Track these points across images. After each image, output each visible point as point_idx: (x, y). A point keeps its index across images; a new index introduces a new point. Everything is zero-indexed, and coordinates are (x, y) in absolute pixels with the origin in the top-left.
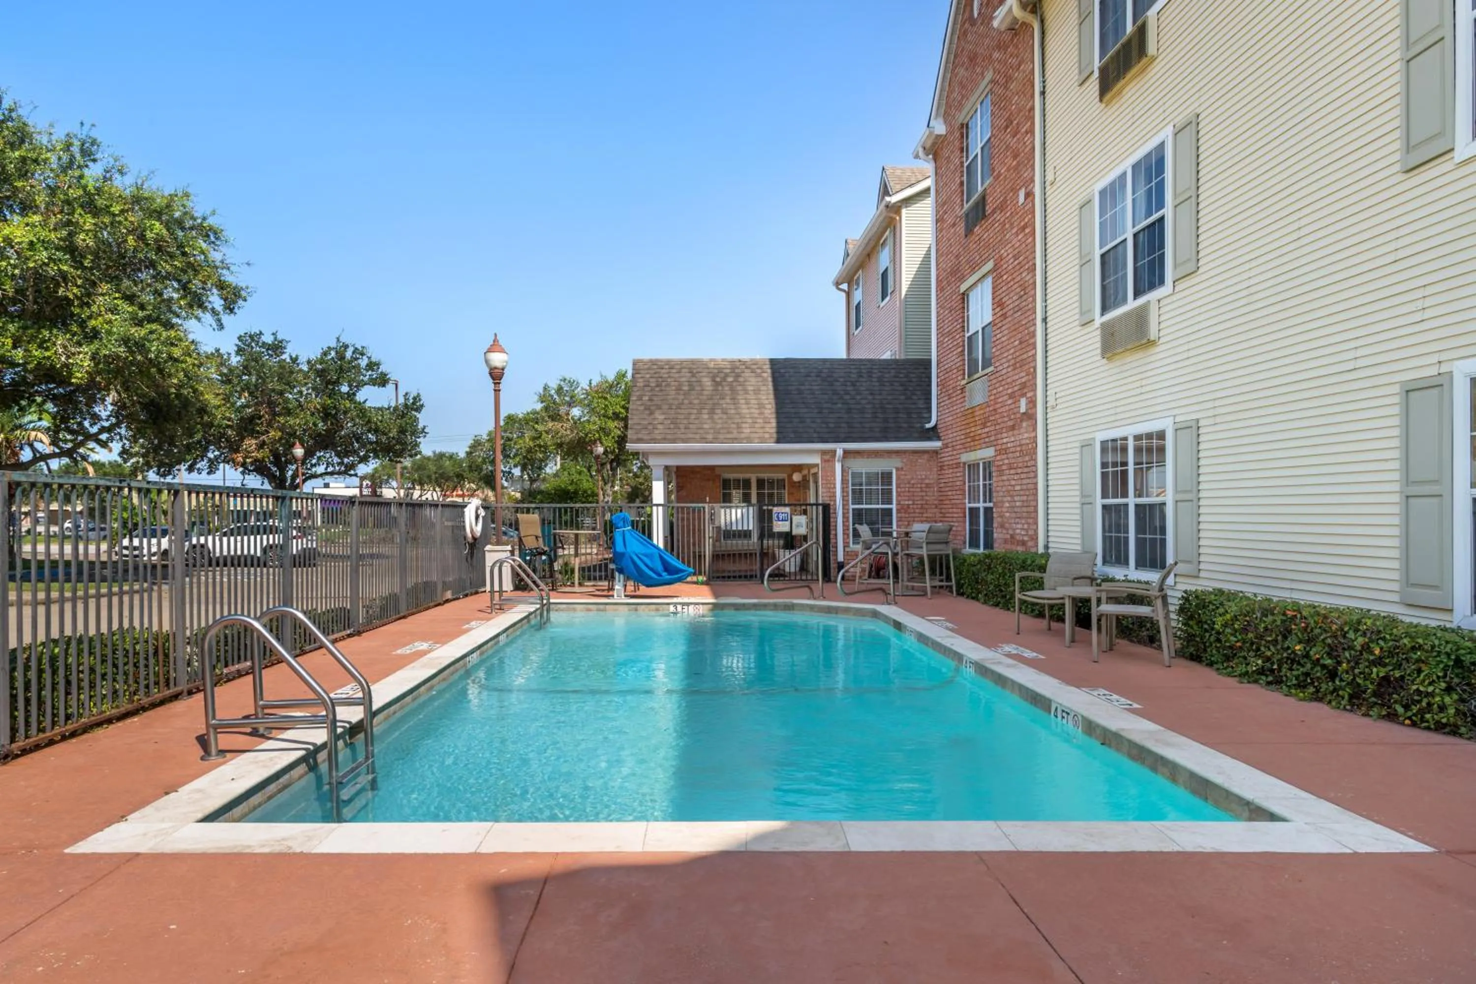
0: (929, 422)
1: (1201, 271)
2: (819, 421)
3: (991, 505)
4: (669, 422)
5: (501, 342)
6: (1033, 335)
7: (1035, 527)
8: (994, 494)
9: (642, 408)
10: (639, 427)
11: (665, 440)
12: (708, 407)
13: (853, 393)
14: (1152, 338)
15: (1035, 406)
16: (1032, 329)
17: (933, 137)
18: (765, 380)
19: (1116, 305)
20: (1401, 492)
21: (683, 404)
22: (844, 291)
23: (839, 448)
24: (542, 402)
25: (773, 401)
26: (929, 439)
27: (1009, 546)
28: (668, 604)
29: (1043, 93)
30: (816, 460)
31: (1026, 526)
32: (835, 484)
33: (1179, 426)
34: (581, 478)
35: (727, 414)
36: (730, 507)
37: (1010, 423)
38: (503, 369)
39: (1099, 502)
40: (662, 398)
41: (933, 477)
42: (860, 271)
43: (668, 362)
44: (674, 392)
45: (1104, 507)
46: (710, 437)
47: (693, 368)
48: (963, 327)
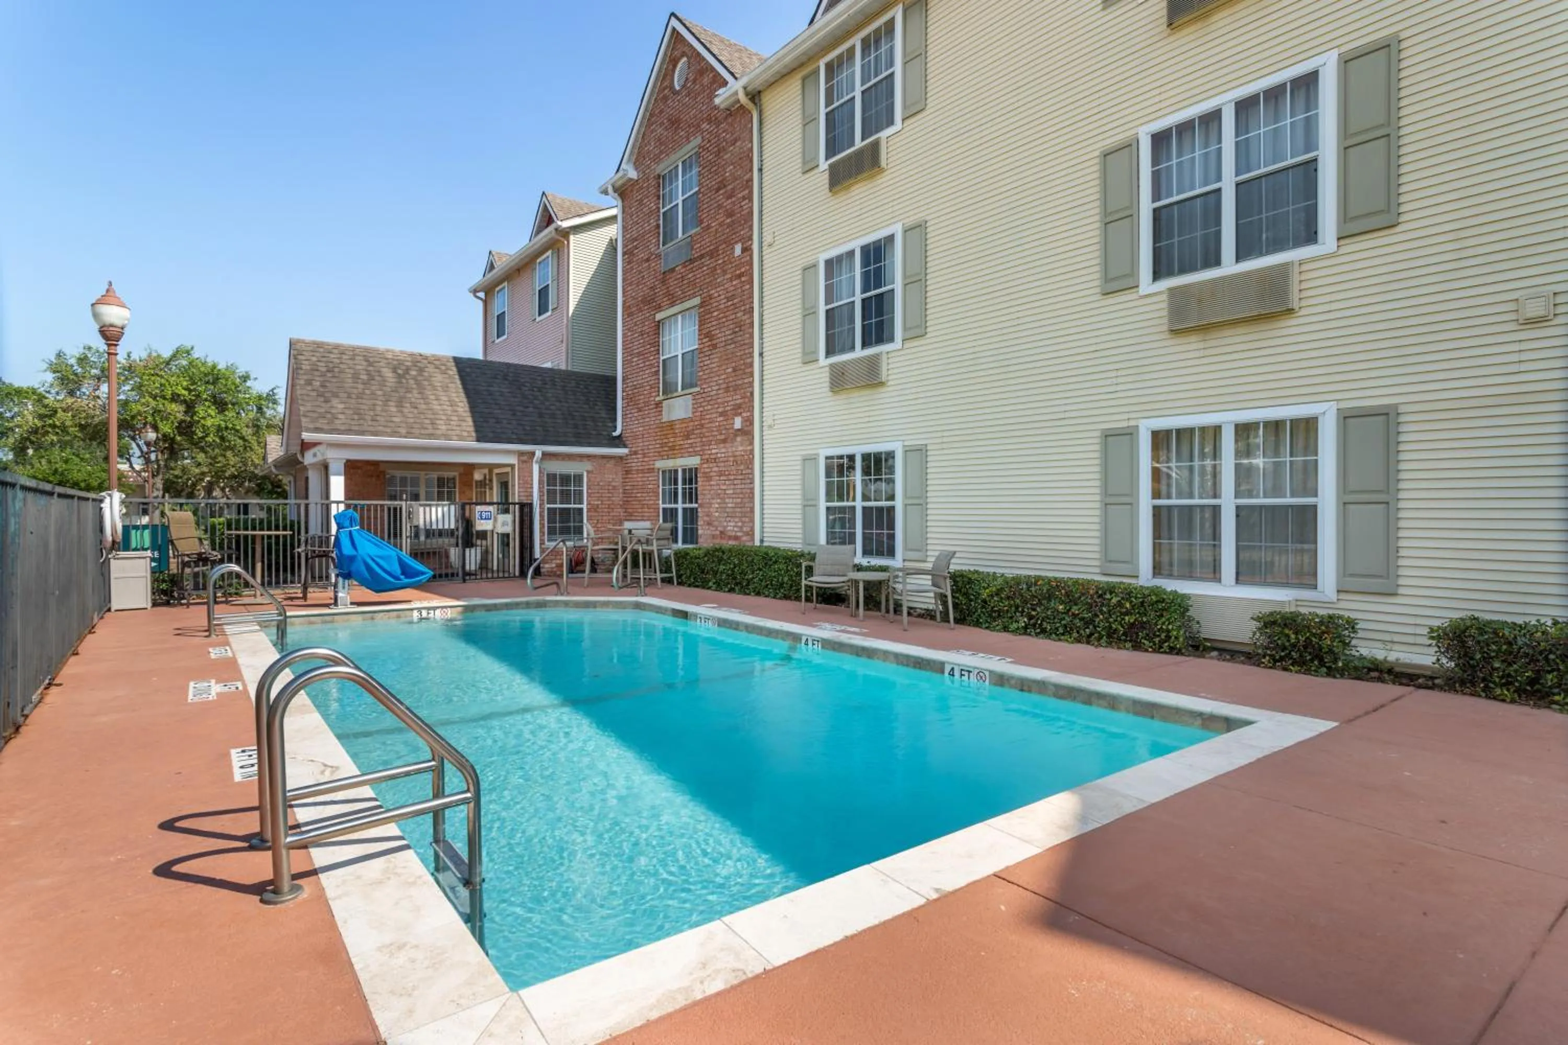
0: (615, 431)
1: (928, 336)
2: (514, 422)
3: (694, 505)
4: (351, 412)
5: (119, 293)
6: (751, 365)
7: (751, 524)
8: (699, 497)
9: (314, 394)
10: (315, 415)
11: (348, 431)
12: (394, 399)
13: (541, 398)
14: (883, 380)
15: (752, 423)
16: (749, 360)
17: (624, 180)
18: (450, 377)
19: (843, 351)
20: (1101, 501)
21: (364, 393)
22: (481, 299)
23: (539, 450)
24: (54, 372)
25: (465, 400)
26: (617, 446)
27: (717, 541)
28: (412, 610)
29: (760, 170)
30: (513, 460)
31: (740, 524)
32: (532, 484)
33: (907, 449)
34: (69, 467)
35: (416, 408)
36: (430, 505)
37: (723, 437)
38: (122, 328)
39: (823, 504)
40: (338, 385)
41: (618, 481)
42: (506, 284)
43: (337, 347)
44: (350, 380)
45: (828, 509)
46: (403, 431)
47: (369, 356)
48: (658, 350)
